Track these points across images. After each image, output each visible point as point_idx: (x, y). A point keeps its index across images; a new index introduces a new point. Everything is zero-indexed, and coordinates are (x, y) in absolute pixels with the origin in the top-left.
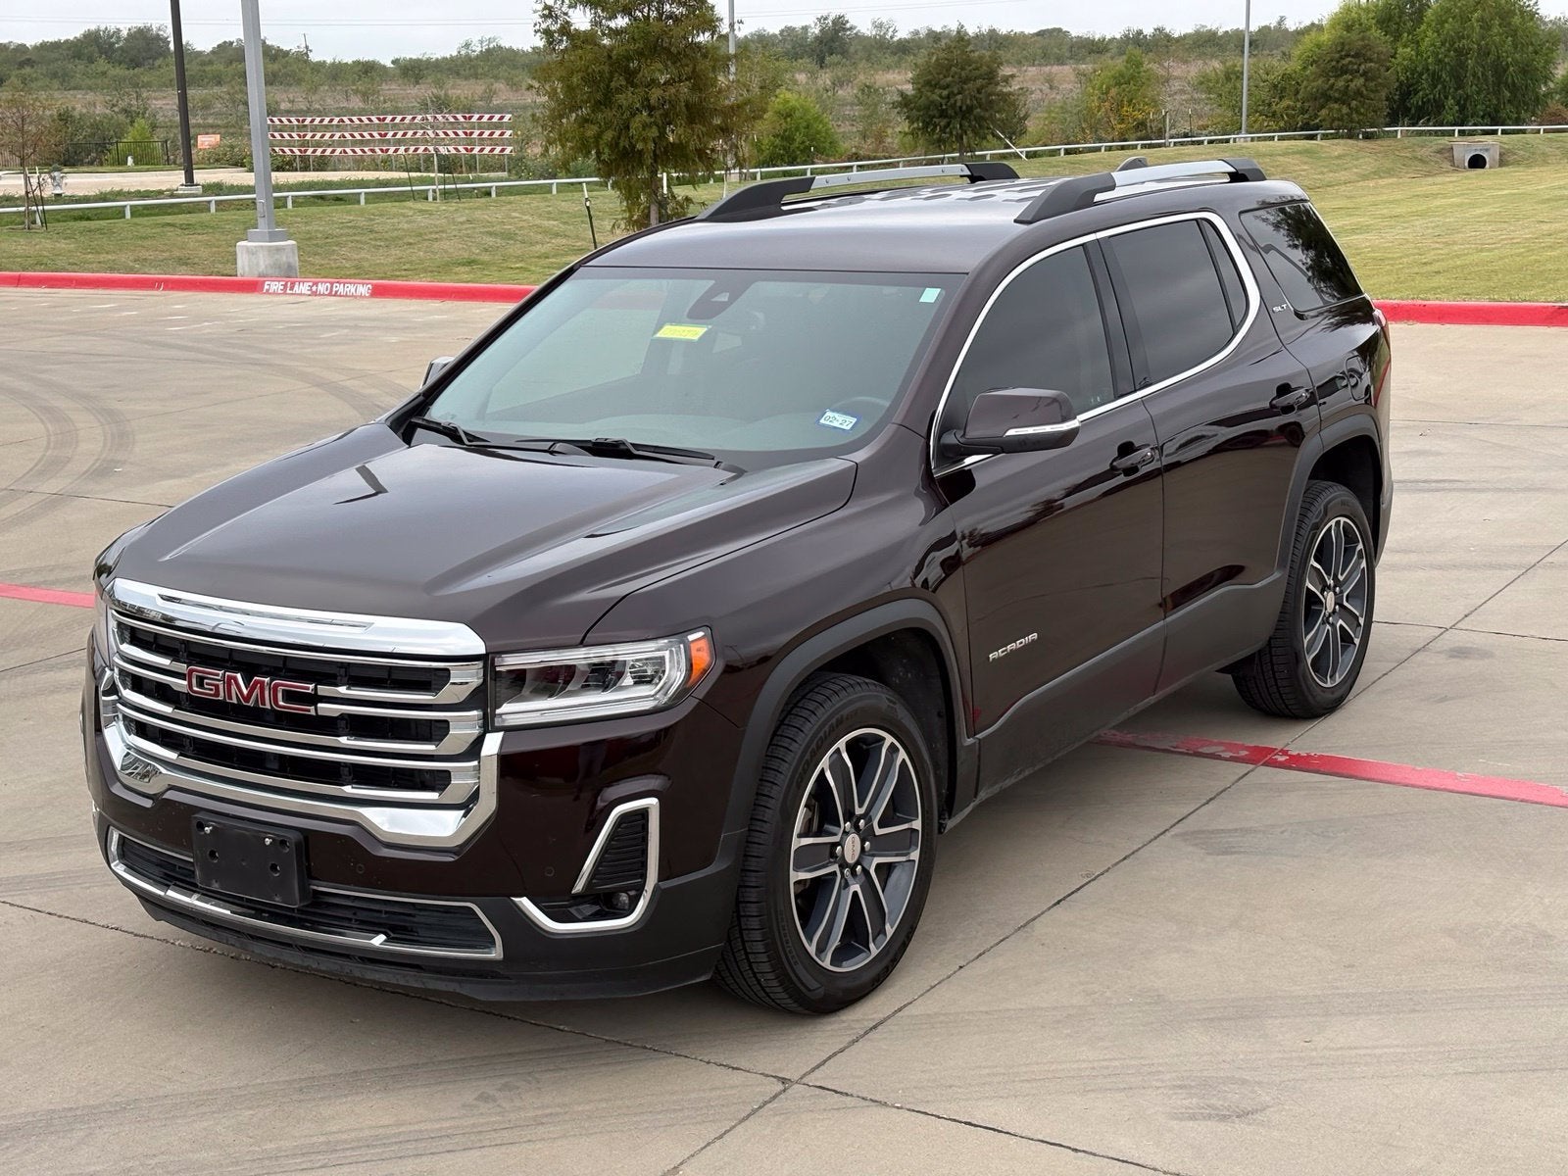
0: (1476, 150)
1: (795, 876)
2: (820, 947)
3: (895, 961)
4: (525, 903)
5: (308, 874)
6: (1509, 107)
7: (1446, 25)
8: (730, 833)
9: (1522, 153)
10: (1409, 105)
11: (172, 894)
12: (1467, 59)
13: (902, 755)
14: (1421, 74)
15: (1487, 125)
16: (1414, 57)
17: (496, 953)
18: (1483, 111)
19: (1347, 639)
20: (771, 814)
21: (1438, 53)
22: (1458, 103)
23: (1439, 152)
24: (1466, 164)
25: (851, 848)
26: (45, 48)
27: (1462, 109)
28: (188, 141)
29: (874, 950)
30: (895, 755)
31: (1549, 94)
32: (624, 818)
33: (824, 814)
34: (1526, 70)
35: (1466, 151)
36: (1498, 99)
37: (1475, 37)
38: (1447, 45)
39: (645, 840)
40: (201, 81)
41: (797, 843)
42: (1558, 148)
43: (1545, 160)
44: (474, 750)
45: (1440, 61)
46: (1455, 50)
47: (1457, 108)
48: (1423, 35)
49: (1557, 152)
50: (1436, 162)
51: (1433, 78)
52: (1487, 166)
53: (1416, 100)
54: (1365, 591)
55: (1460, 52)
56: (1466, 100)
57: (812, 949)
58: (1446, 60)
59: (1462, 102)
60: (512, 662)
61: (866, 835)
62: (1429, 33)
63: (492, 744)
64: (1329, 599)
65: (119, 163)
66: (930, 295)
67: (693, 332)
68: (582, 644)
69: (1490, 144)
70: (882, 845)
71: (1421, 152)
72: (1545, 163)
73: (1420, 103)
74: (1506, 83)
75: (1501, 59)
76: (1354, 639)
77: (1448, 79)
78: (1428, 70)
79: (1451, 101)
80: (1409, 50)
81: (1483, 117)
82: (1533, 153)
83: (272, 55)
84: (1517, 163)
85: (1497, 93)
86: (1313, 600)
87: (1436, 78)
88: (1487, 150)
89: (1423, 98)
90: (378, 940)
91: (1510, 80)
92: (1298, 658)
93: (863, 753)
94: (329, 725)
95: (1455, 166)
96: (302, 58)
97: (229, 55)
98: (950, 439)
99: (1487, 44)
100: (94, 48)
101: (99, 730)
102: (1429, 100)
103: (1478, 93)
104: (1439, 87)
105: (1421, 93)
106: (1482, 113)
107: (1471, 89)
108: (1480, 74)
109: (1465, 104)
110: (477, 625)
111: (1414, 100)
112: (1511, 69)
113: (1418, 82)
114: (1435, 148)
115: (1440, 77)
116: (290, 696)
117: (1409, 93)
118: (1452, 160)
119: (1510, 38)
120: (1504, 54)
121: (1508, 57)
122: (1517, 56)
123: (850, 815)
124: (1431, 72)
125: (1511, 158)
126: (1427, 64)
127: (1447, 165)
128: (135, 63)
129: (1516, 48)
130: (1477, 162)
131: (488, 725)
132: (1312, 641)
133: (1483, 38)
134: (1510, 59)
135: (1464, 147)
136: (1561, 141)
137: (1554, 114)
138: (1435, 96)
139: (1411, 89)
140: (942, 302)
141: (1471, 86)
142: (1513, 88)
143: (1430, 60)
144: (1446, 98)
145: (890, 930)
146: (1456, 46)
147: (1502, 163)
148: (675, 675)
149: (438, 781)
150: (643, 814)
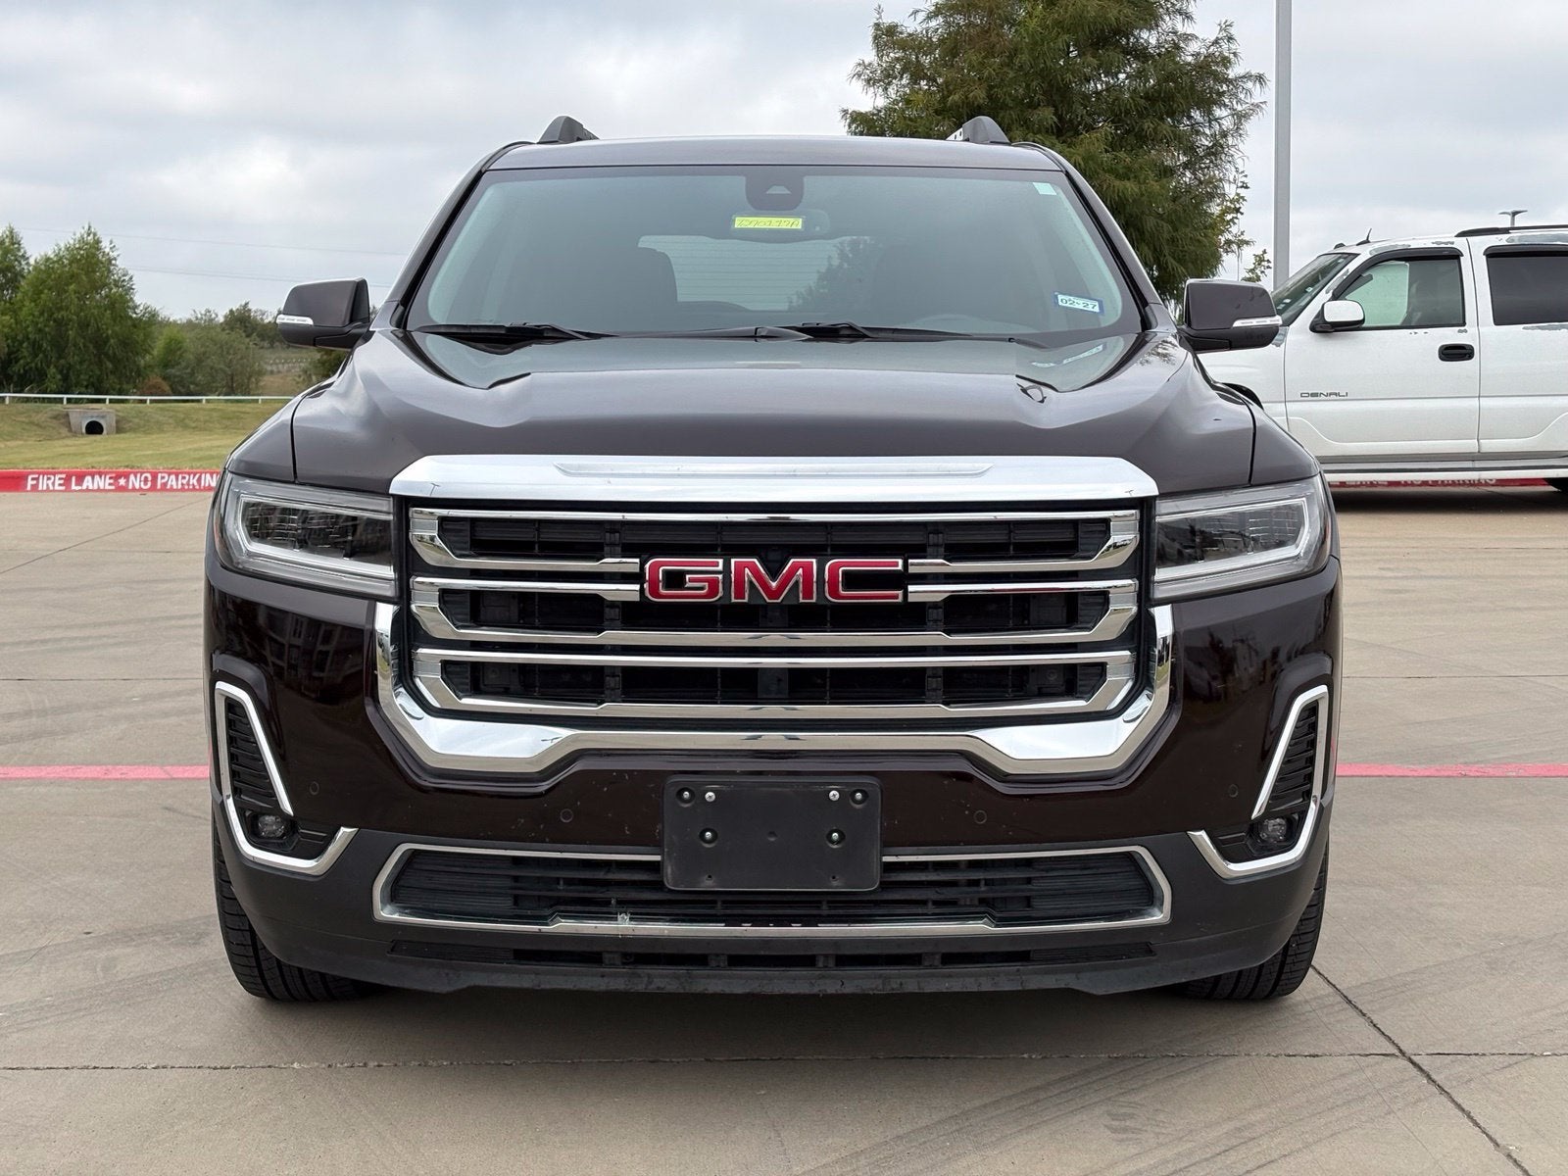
0: (92, 417)
6: (111, 377)
7: (42, 296)
9: (136, 420)
10: (10, 372)
12: (67, 330)
14: (21, 343)
15: (91, 394)
16: (14, 326)
18: (88, 380)
21: (37, 324)
22: (61, 372)
23: (55, 417)
24: (84, 430)
27: (66, 378)
31: (148, 366)
34: (126, 343)
35: (83, 417)
36: (101, 370)
37: (73, 309)
38: (46, 315)
42: (171, 417)
43: (160, 428)
45: (40, 330)
46: (55, 321)
47: (59, 377)
48: (20, 304)
49: (171, 421)
50: (54, 428)
51: (34, 346)
52: (105, 432)
53: (17, 368)
55: (59, 323)
56: (69, 369)
58: (47, 329)
59: (65, 372)
62: (27, 303)
71: (36, 418)
72: (161, 431)
73: (22, 371)
74: (106, 355)
75: (102, 331)
77: (49, 348)
78: (28, 339)
79: (53, 370)
80: (8, 317)
81: (87, 387)
82: (148, 421)
84: (133, 430)
85: (100, 363)
87: (36, 348)
88: (103, 417)
89: (24, 367)
91: (111, 352)
95: (73, 433)
99: (86, 316)
102: (31, 368)
103: (81, 363)
104: (41, 355)
105: (22, 362)
106: (85, 383)
107: (73, 359)
108: (81, 345)
109: (68, 372)
111: (16, 368)
112: (112, 341)
113: (18, 350)
114: (50, 414)
115: (40, 346)
117: (10, 362)
118: (68, 425)
119: (108, 312)
120: (104, 327)
121: (107, 329)
122: (117, 328)
124: (31, 341)
125: (126, 426)
126: (28, 333)
127: (64, 431)
129: (115, 321)
133: (82, 310)
134: (110, 332)
135: (81, 416)
136: (173, 411)
137: (154, 386)
138: (37, 364)
139: (12, 356)
141: (73, 357)
142: (114, 359)
143: (30, 329)
144: (48, 367)
146: (55, 316)
147: (119, 430)
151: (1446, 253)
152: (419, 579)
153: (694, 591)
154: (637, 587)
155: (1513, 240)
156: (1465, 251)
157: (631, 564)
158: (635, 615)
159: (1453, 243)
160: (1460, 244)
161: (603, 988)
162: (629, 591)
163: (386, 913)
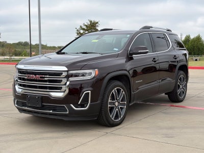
1: (109, 106)
2: (112, 117)
3: (122, 121)
4: (72, 105)
5: (42, 102)
8: (100, 98)
11: (23, 108)
13: (124, 92)
17: (68, 113)
19: (183, 92)
20: (106, 96)
25: (117, 104)
26: (13, 44)
28: (31, 54)
29: (120, 119)
30: (123, 93)
32: (86, 93)
33: (113, 98)
39: (88, 97)
40: (33, 48)
41: (109, 101)
44: (65, 84)
54: (186, 86)
57: (111, 116)
60: (71, 72)
61: (119, 103)
63: (68, 83)
64: (181, 86)
65: (22, 56)
66: (128, 36)
67: (97, 41)
68: (81, 70)
69: (198, 58)
70: (121, 104)
76: (184, 92)
83: (42, 45)
86: (179, 86)
90: (51, 111)
92: (177, 93)
93: (119, 91)
94: (46, 81)
96: (46, 46)
97: (37, 45)
98: (131, 52)
100: (20, 44)
101: (15, 86)
110: (67, 67)
116: (41, 77)
123: (117, 99)
128: (25, 46)
130: (196, 60)
131: (67, 81)
132: (179, 91)
140: (130, 37)
145: (122, 117)
148: (93, 75)
149: (60, 88)
150: (88, 93)
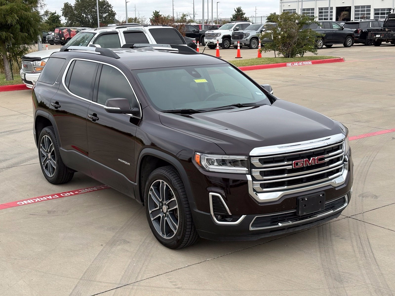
151: (115, 33)
152: (253, 170)
153: (300, 165)
154: (291, 166)
155: (128, 29)
156: (119, 32)
157: (290, 163)
158: (290, 171)
159: (116, 30)
160: (117, 30)
161: (282, 234)
162: (290, 167)
163: (251, 229)
